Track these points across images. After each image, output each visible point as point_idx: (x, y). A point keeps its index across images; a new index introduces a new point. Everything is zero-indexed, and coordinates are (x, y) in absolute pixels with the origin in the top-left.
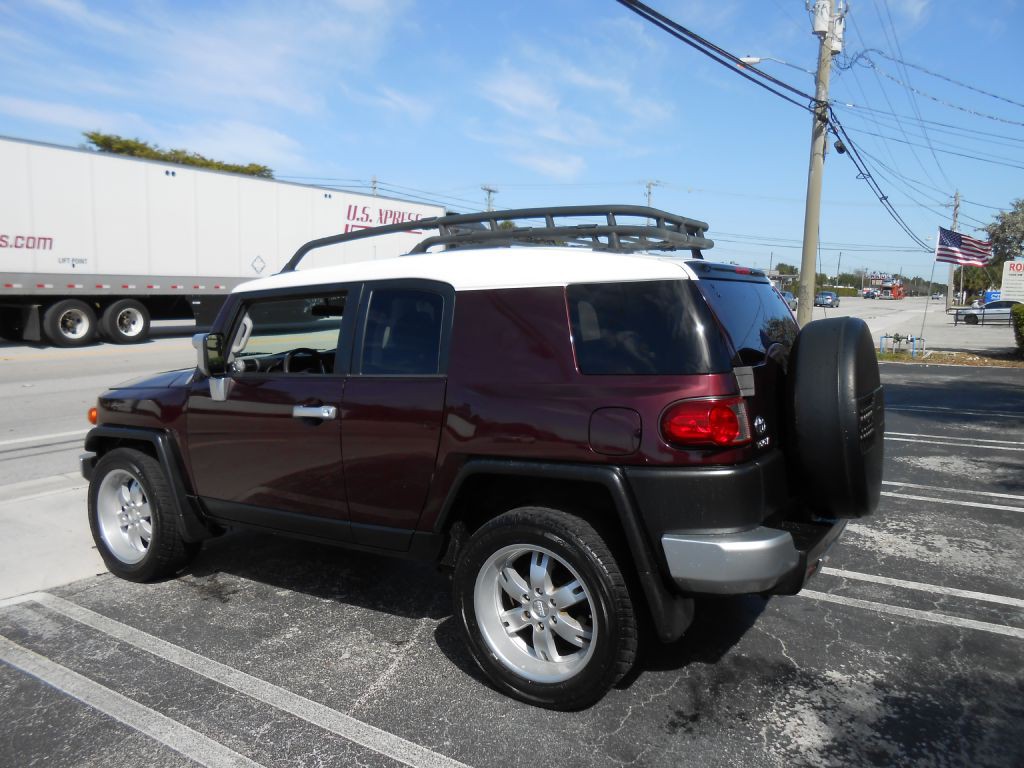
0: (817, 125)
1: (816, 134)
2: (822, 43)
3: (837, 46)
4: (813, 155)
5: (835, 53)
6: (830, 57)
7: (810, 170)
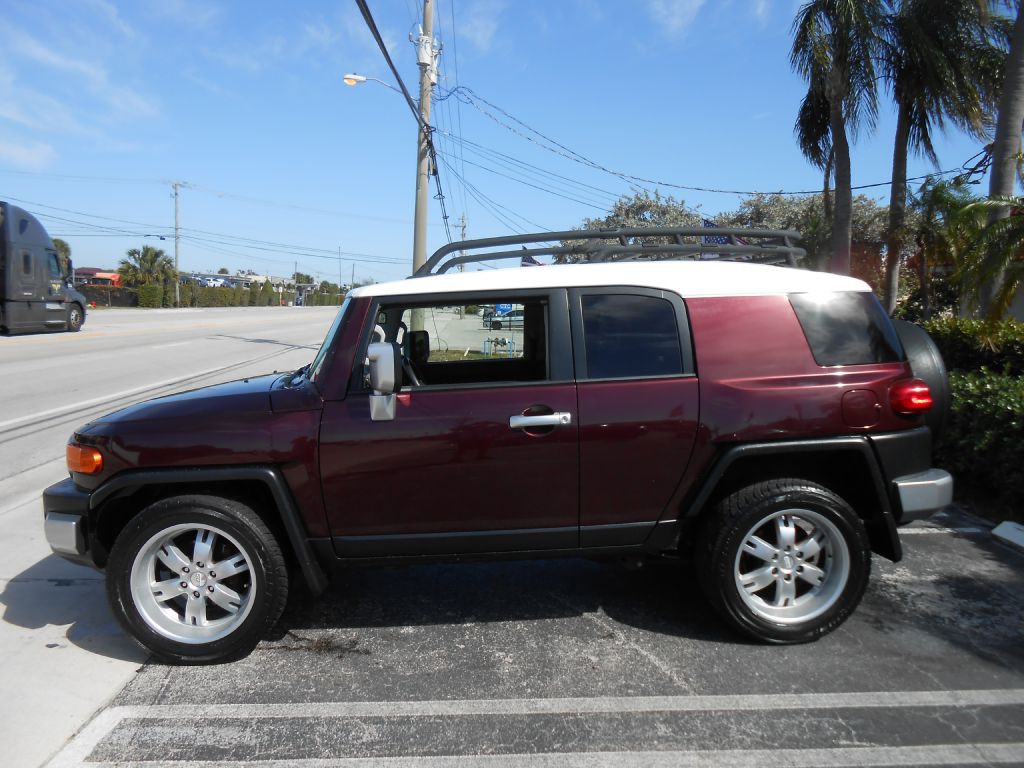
0: (422, 147)
1: (421, 157)
2: (422, 76)
3: (434, 78)
4: (419, 175)
5: (433, 84)
6: (430, 88)
7: (417, 188)
